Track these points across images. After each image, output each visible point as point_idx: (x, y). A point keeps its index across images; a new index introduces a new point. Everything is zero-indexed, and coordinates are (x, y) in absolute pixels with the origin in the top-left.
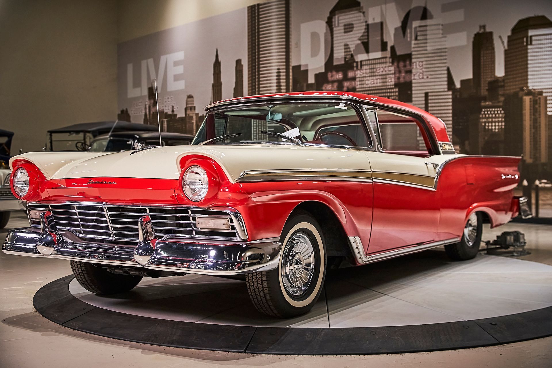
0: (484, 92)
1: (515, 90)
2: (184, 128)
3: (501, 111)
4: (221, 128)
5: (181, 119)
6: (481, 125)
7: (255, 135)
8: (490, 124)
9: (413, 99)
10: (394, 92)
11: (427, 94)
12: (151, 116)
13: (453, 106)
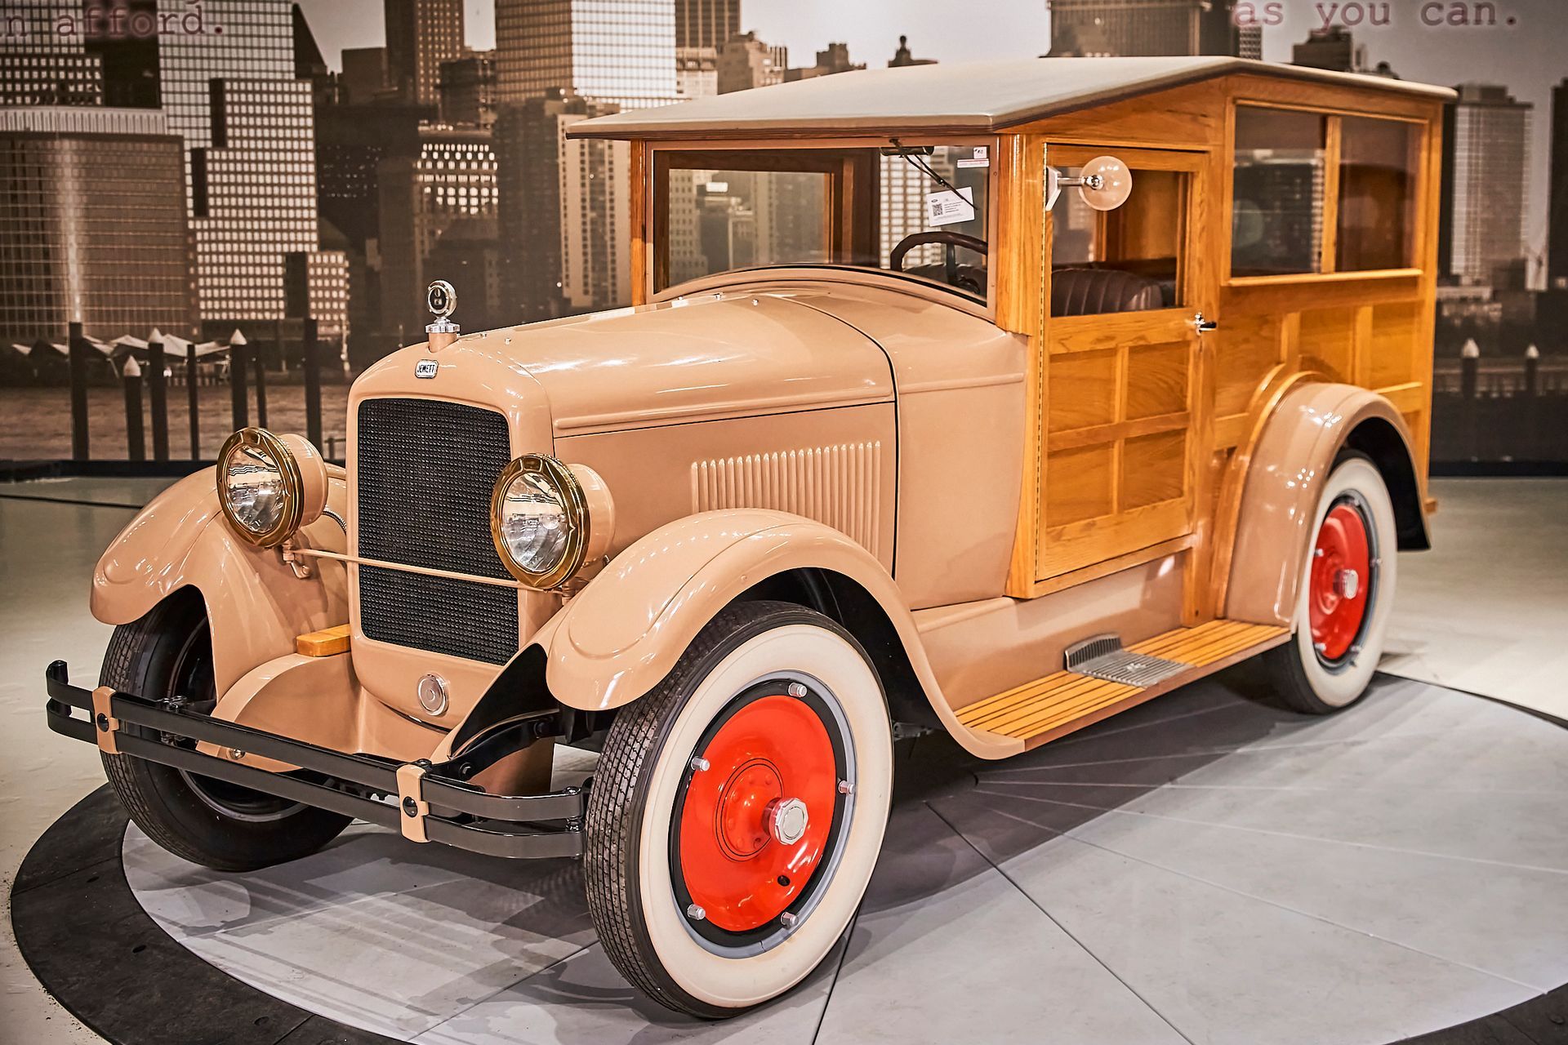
0: (427, 91)
1: (528, 95)
3: (486, 154)
6: (421, 192)
8: (451, 191)
9: (166, 98)
10: (83, 69)
11: (217, 87)
13: (317, 128)
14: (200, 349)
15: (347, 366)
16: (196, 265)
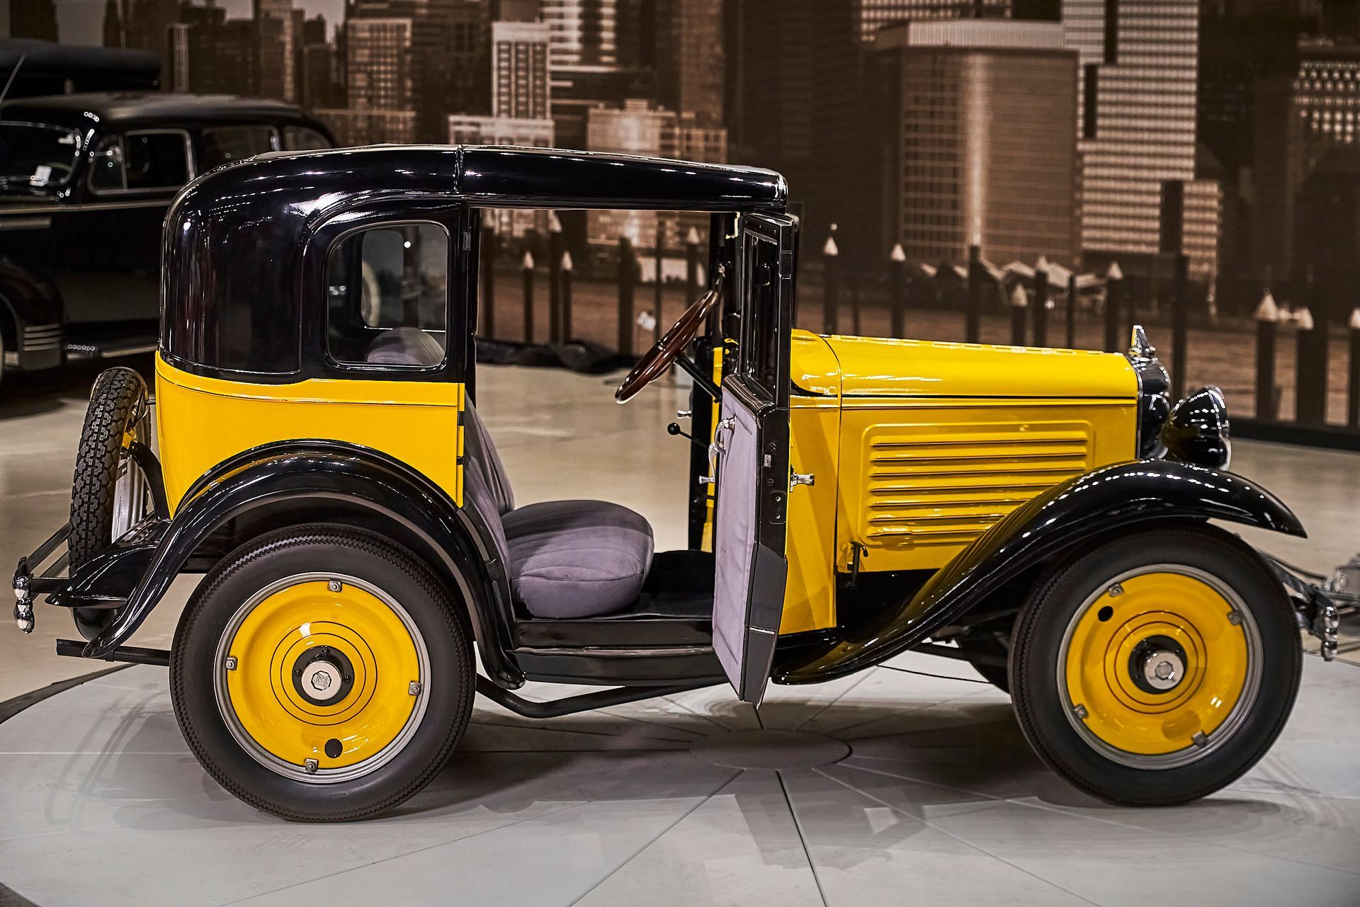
2: (250, 59)
4: (382, 68)
5: (241, 25)
6: (1298, 115)
7: (504, 98)
8: (1327, 116)
9: (1066, 11)
12: (131, 8)
13: (1201, 43)
14: (1082, 281)
15: (1213, 310)
16: (1080, 188)
